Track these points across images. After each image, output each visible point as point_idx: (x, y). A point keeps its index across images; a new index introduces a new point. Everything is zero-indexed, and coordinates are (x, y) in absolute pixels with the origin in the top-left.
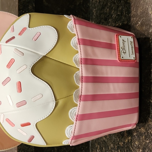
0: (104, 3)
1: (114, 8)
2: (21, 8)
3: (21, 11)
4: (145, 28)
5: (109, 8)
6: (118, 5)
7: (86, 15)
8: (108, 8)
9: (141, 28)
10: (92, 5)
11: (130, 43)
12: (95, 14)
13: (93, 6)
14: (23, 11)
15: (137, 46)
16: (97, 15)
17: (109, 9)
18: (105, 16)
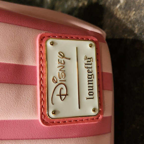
4: (134, 14)
9: (126, 15)
11: (83, 62)
15: (108, 69)
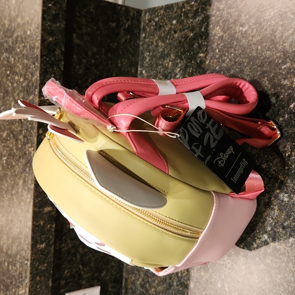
0: (164, 50)
1: (180, 65)
2: (44, 53)
3: (45, 57)
5: (172, 62)
6: (187, 64)
7: (134, 58)
8: (170, 61)
10: (143, 44)
12: (147, 60)
13: (145, 46)
14: (47, 57)
16: (151, 63)
17: (172, 64)
18: (164, 71)
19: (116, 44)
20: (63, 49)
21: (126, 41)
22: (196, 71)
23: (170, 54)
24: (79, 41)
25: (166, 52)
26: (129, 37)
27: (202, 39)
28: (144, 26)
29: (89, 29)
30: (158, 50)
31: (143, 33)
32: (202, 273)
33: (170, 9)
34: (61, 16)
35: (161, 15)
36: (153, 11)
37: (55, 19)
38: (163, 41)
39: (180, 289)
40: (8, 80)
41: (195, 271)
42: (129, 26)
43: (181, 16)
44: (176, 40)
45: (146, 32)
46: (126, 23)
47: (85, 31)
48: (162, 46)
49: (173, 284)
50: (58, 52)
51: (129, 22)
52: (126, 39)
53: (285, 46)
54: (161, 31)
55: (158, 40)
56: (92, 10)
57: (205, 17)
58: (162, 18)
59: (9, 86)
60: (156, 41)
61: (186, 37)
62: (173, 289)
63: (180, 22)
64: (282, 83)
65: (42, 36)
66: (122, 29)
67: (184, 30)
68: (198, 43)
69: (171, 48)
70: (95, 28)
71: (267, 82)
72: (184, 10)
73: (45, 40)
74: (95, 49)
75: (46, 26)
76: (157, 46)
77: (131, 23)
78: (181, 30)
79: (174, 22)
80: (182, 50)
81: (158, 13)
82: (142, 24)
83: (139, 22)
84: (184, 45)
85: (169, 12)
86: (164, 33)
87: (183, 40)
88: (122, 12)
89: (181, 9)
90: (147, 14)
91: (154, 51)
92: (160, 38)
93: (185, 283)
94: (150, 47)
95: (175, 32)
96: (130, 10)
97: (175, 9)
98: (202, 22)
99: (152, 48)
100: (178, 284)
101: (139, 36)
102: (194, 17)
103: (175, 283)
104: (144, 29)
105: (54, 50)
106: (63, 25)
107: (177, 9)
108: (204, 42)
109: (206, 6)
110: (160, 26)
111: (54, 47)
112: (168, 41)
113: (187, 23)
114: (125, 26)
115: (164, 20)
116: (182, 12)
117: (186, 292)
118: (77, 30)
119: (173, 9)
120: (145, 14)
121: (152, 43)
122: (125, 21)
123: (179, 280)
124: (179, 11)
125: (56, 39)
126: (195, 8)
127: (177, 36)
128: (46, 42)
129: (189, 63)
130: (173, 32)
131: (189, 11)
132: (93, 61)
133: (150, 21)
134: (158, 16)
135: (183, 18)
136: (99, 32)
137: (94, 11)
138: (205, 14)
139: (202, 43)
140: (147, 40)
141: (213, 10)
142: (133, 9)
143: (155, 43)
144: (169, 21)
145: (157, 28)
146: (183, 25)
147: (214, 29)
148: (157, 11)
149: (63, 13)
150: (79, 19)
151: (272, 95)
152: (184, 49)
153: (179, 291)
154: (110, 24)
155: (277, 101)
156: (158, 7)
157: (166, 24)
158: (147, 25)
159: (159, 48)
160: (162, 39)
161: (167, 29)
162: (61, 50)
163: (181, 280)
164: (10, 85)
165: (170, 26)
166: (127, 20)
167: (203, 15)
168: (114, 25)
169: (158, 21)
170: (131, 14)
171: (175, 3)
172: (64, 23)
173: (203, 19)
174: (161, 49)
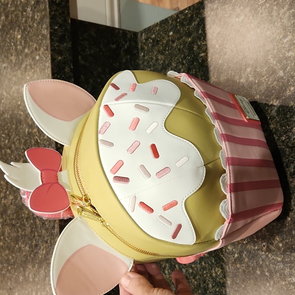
0: (164, 61)
2: (55, 71)
3: (56, 75)
10: (143, 63)
13: (145, 63)
19: (118, 64)
20: (72, 67)
21: (127, 61)
22: (200, 70)
23: (171, 63)
24: (84, 62)
25: (167, 62)
26: (129, 57)
27: (200, 40)
28: (141, 46)
29: (92, 51)
30: (159, 63)
31: (141, 53)
32: (238, 266)
33: (165, 24)
34: (67, 37)
35: (157, 31)
36: (149, 30)
37: (62, 40)
38: (163, 54)
39: (217, 290)
40: (20, 109)
41: (230, 265)
42: (128, 47)
43: (177, 26)
44: (175, 49)
45: (145, 51)
46: (124, 45)
47: (89, 53)
48: (162, 59)
49: (208, 288)
50: (67, 70)
51: (128, 44)
52: (127, 59)
53: (283, 22)
54: (159, 45)
55: (157, 54)
56: (92, 33)
57: (201, 20)
58: (158, 34)
59: (21, 115)
60: (156, 55)
61: (185, 43)
62: (210, 292)
63: (177, 32)
64: (286, 55)
65: (52, 56)
66: (122, 50)
67: (181, 38)
68: (198, 45)
69: (171, 58)
70: (98, 50)
71: (272, 60)
72: (178, 20)
73: (55, 59)
74: (100, 69)
75: (54, 47)
76: (157, 59)
77: (129, 44)
78: (178, 39)
79: (171, 33)
80: (183, 56)
81: (154, 30)
82: (140, 44)
83: (137, 43)
84: (183, 51)
85: (164, 26)
86: (162, 46)
87: (182, 47)
88: (120, 35)
89: (176, 20)
90: (144, 34)
91: (154, 65)
92: (159, 51)
93: (222, 282)
94: (151, 63)
95: (173, 42)
96: (127, 32)
97: (170, 22)
98: (199, 25)
99: (153, 63)
100: (214, 285)
101: (138, 55)
102: (189, 24)
103: (210, 286)
104: (142, 49)
105: (64, 68)
106: (69, 45)
107: (172, 21)
108: (203, 42)
109: (200, 10)
110: (158, 41)
111: (63, 65)
112: (167, 52)
113: (183, 30)
114: (124, 47)
115: (161, 35)
116: (177, 22)
117: (224, 291)
118: (81, 53)
119: (168, 23)
120: (142, 35)
121: (152, 58)
122: (124, 43)
123: (214, 281)
124: (174, 22)
125: (64, 58)
126: (190, 15)
127: (175, 45)
128: (56, 61)
129: (191, 65)
130: (171, 43)
131: (183, 19)
132: (99, 80)
133: (147, 40)
134: (154, 33)
135: (178, 27)
136: (101, 54)
137: (95, 35)
138: (200, 18)
139: (201, 44)
140: (146, 58)
141: (207, 12)
142: (129, 31)
143: (155, 58)
144: (166, 34)
145: (155, 44)
146: (180, 33)
147: (211, 28)
148: (152, 29)
149: (69, 34)
150: (82, 42)
151: (279, 69)
152: (185, 54)
153: (216, 292)
154: (111, 46)
155: (285, 74)
156: (153, 25)
157: (163, 38)
158: (145, 44)
159: (159, 61)
160: (162, 52)
161: (165, 42)
162: (70, 68)
163: (216, 280)
164: (22, 113)
165: (167, 39)
166: (126, 42)
167: (198, 19)
168: (114, 46)
169: (155, 37)
170: (129, 36)
171: (169, 17)
172: (71, 43)
173: (199, 22)
174: (162, 62)
